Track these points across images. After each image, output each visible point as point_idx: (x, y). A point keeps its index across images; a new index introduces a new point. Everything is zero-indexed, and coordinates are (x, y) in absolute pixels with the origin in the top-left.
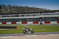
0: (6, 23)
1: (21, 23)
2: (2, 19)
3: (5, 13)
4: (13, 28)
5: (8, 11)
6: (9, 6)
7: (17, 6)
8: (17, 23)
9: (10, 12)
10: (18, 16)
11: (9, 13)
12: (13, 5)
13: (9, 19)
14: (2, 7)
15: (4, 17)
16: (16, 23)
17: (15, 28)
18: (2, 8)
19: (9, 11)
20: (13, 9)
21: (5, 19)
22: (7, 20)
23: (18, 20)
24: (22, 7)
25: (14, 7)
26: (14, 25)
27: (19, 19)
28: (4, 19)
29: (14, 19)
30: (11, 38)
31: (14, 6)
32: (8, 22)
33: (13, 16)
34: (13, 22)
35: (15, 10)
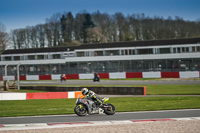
0: (107, 77)
1: (158, 74)
2: (96, 62)
3: (106, 41)
4: (133, 91)
5: (115, 35)
6: (119, 17)
7: (146, 16)
8: (145, 75)
9: (120, 36)
10: (150, 52)
11: (118, 40)
12: (131, 14)
13: (116, 62)
14: (93, 20)
15: (100, 54)
16: (140, 76)
17: (140, 91)
18: (94, 26)
19: (118, 33)
20: (132, 29)
21: (105, 63)
22: (110, 67)
23: (148, 65)
24: (161, 20)
25: (133, 21)
26: (134, 82)
27: (152, 61)
28: (100, 62)
29: (136, 62)
30: (124, 126)
31: (136, 17)
32: (115, 71)
33: (132, 53)
34: (130, 71)
35: (137, 31)
